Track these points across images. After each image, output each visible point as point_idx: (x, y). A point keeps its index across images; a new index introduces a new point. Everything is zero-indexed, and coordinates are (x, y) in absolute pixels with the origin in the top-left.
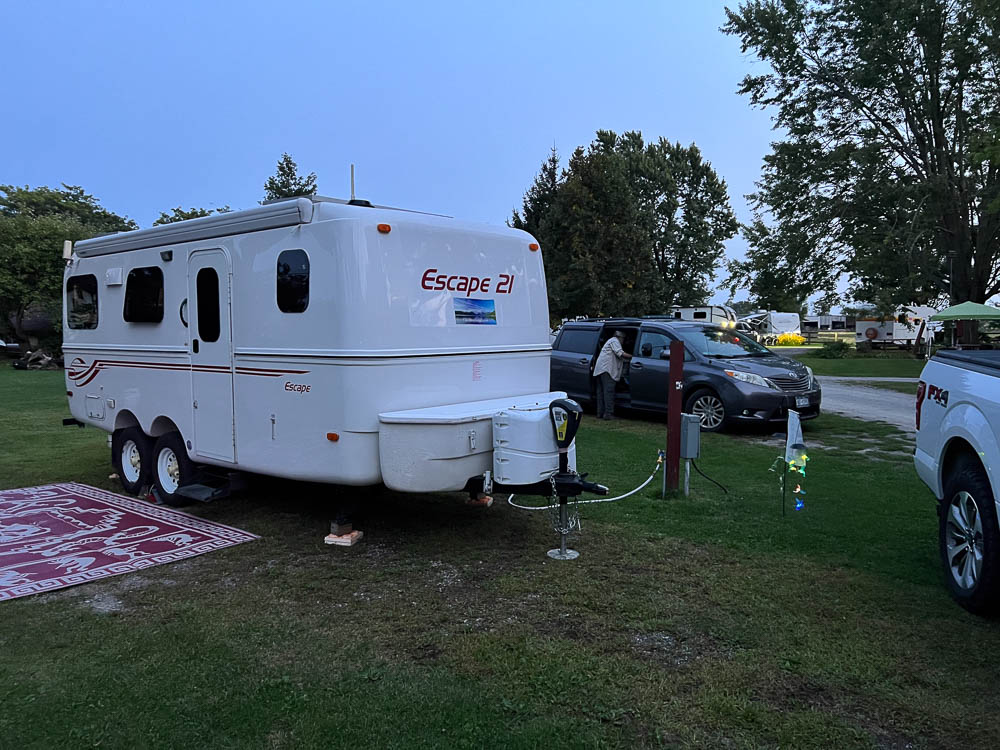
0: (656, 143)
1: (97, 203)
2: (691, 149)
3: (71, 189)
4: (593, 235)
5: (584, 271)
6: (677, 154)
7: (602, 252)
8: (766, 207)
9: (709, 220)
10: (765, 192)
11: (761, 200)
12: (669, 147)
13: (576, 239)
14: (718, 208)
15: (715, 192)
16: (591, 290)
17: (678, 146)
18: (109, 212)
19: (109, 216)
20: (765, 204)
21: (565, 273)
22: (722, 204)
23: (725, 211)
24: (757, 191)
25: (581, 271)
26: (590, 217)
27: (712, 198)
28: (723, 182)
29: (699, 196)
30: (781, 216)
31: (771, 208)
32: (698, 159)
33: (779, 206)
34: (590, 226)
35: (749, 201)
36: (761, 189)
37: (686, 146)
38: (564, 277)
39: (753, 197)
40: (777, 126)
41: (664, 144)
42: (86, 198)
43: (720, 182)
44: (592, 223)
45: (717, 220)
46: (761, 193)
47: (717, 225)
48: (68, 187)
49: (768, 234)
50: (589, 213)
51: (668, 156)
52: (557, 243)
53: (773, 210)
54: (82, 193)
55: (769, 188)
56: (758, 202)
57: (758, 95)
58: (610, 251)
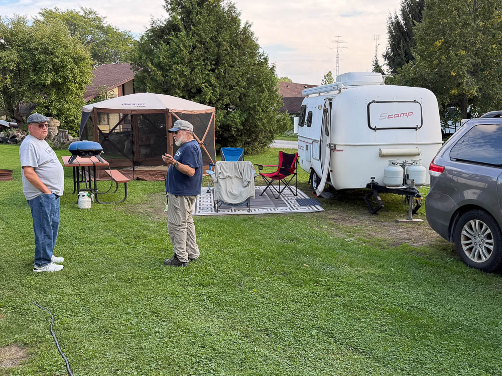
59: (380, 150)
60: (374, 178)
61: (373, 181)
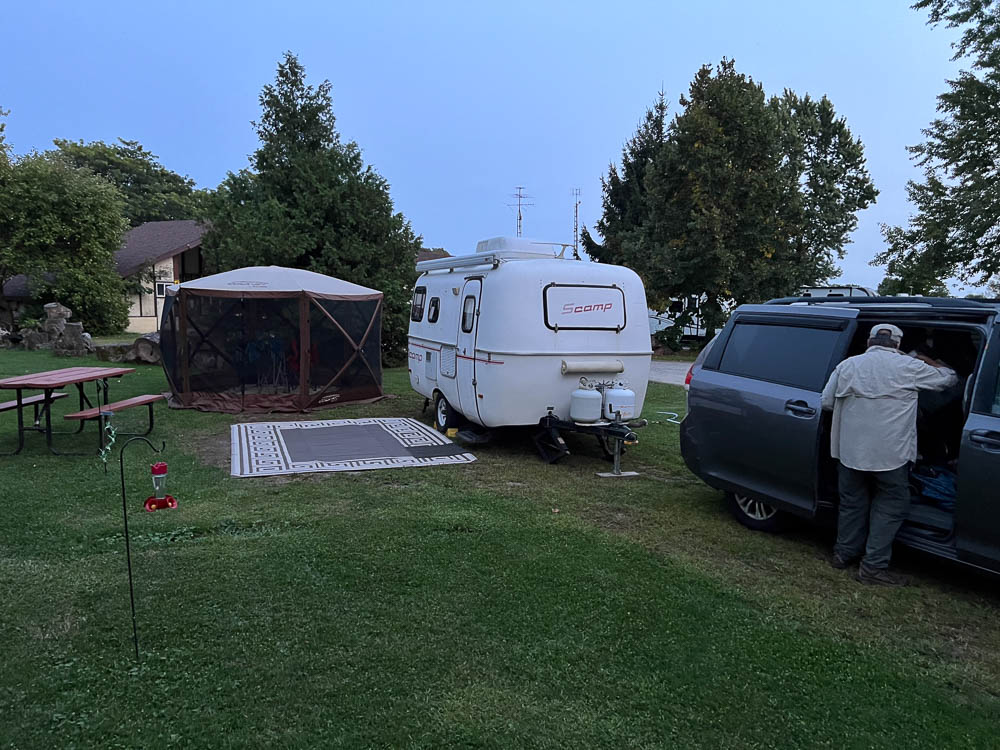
0: (780, 95)
1: (155, 160)
2: (823, 102)
3: (128, 144)
4: (723, 183)
5: (708, 232)
6: (805, 108)
7: (733, 208)
8: (937, 161)
9: (840, 187)
10: (937, 142)
11: (930, 152)
12: (795, 101)
13: (697, 189)
14: (852, 173)
15: (849, 154)
16: (716, 259)
17: (807, 99)
18: (168, 169)
19: (168, 174)
20: (934, 158)
21: (678, 236)
22: (856, 168)
23: (861, 176)
24: (925, 140)
25: (704, 232)
26: (719, 158)
27: (845, 160)
28: (859, 142)
29: (829, 158)
30: (959, 171)
31: (944, 162)
32: (830, 114)
33: (954, 159)
34: (718, 170)
35: (914, 155)
36: (930, 139)
37: (816, 99)
38: (676, 242)
39: (919, 149)
40: (958, 55)
41: (790, 99)
42: (145, 155)
43: (854, 142)
44: (721, 165)
45: (850, 186)
46: (930, 144)
47: (849, 193)
48: (124, 142)
49: (944, 195)
50: (717, 153)
51: (793, 112)
52: (669, 195)
53: (946, 165)
54: (140, 148)
55: (942, 138)
56: (925, 155)
57: (940, 11)
58: (741, 206)
59: (564, 363)
60: (552, 408)
61: (550, 413)
